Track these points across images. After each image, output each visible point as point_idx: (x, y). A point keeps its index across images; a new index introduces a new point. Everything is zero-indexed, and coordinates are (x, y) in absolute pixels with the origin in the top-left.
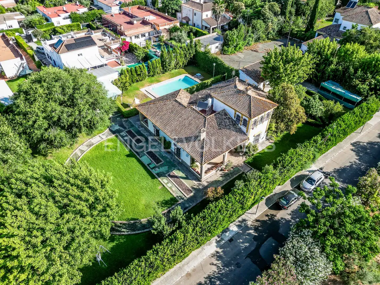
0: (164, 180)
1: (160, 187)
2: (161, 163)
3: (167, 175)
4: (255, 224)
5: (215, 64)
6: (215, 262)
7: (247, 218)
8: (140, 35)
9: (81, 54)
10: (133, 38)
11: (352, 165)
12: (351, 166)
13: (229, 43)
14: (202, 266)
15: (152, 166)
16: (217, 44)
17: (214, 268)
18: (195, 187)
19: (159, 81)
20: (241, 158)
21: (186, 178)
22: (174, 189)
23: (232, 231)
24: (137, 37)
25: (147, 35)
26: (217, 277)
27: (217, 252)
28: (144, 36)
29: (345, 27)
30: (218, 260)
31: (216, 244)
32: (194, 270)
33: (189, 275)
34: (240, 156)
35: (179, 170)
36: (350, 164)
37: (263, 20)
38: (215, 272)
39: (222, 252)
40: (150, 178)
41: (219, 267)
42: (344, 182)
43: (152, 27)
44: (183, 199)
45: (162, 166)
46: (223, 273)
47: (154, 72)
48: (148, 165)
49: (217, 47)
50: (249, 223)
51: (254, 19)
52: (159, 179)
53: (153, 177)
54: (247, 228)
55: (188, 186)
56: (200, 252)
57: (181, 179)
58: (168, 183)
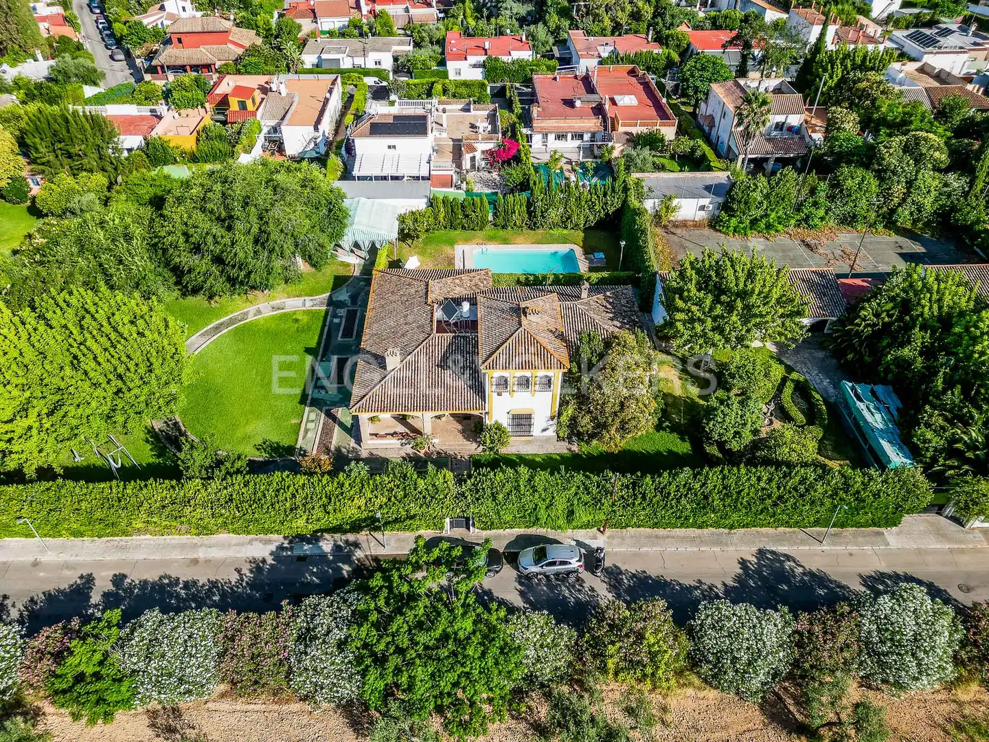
0: (311, 414)
3: (325, 408)
4: (367, 563)
6: (245, 571)
7: (364, 545)
8: (569, 136)
9: (394, 147)
10: (551, 137)
11: (696, 588)
13: (735, 206)
14: (222, 563)
16: (705, 202)
17: (234, 578)
20: (474, 445)
21: (348, 430)
23: (320, 548)
24: (560, 137)
25: (587, 137)
26: (223, 590)
27: (264, 561)
28: (581, 137)
30: (251, 571)
31: (274, 549)
32: (208, 561)
33: (195, 562)
34: (476, 442)
36: (693, 584)
38: (230, 583)
39: (271, 565)
40: (297, 400)
41: (242, 580)
43: (603, 122)
44: (304, 456)
46: (236, 592)
47: (507, 220)
49: (702, 208)
50: (359, 554)
51: (849, 163)
52: (307, 409)
54: (347, 559)
55: (334, 442)
56: (242, 544)
57: (337, 426)
58: (312, 421)
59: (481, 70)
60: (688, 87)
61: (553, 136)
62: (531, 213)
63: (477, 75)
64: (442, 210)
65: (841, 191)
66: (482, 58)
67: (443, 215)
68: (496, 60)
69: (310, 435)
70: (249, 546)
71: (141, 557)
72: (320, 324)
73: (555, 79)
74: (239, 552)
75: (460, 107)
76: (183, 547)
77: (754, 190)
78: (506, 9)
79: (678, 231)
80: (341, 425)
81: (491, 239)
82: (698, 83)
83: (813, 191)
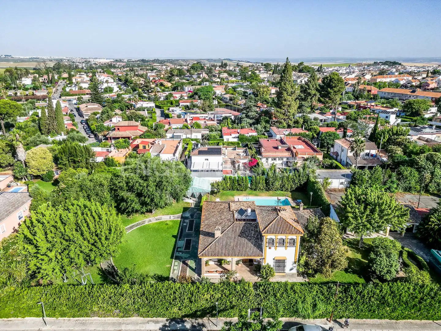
0: (176, 263)
1: (168, 266)
2: (188, 251)
3: (182, 260)
5: (312, 193)
7: (207, 325)
8: (277, 159)
9: (207, 160)
10: (270, 160)
13: (357, 182)
15: (179, 249)
16: (343, 180)
18: (193, 279)
19: (256, 195)
20: (257, 278)
21: (193, 270)
23: (185, 326)
24: (274, 159)
25: (285, 159)
28: (282, 159)
31: (161, 327)
34: (257, 276)
35: (195, 261)
37: (417, 168)
40: (170, 256)
43: (291, 153)
45: (187, 253)
47: (256, 187)
48: (178, 247)
49: (342, 183)
51: (403, 165)
52: (174, 260)
53: (172, 257)
55: (187, 275)
56: (144, 323)
57: (188, 268)
58: (176, 266)
59: (237, 139)
60: (324, 142)
61: (271, 159)
62: (267, 183)
63: (236, 140)
64: (229, 182)
65: (403, 176)
66: (237, 135)
67: (229, 184)
68: (243, 135)
69: (175, 272)
70: (147, 324)
71: (93, 329)
72: (178, 226)
73: (268, 141)
74: (142, 327)
75: (232, 148)
76: (114, 324)
77: (364, 175)
78: (244, 121)
79: (332, 193)
80: (190, 268)
81: (250, 194)
82: (328, 141)
83: (390, 177)
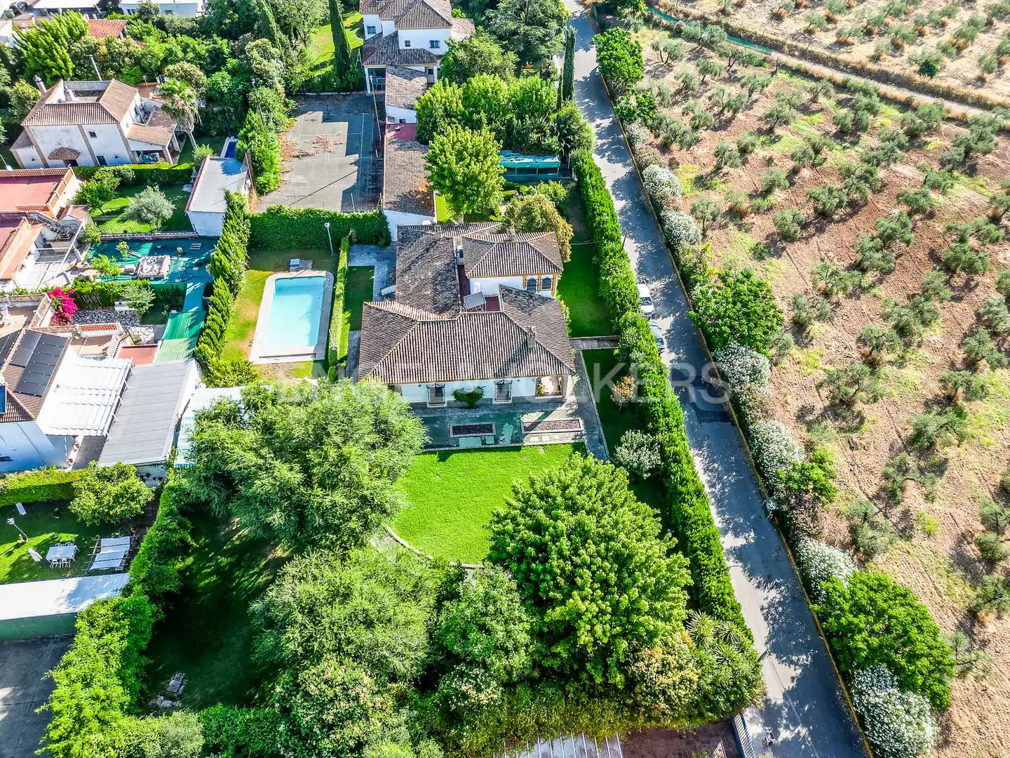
0: (531, 440)
1: (541, 451)
2: (494, 427)
3: (524, 432)
5: (328, 225)
12: (641, 256)
15: (490, 440)
19: (252, 325)
21: (547, 414)
22: (557, 436)
29: (407, 43)
35: (523, 414)
40: (515, 454)
42: (658, 278)
43: (30, 220)
44: (582, 435)
45: (500, 428)
48: (484, 442)
52: (526, 444)
55: (563, 419)
57: (545, 420)
80: (543, 417)
